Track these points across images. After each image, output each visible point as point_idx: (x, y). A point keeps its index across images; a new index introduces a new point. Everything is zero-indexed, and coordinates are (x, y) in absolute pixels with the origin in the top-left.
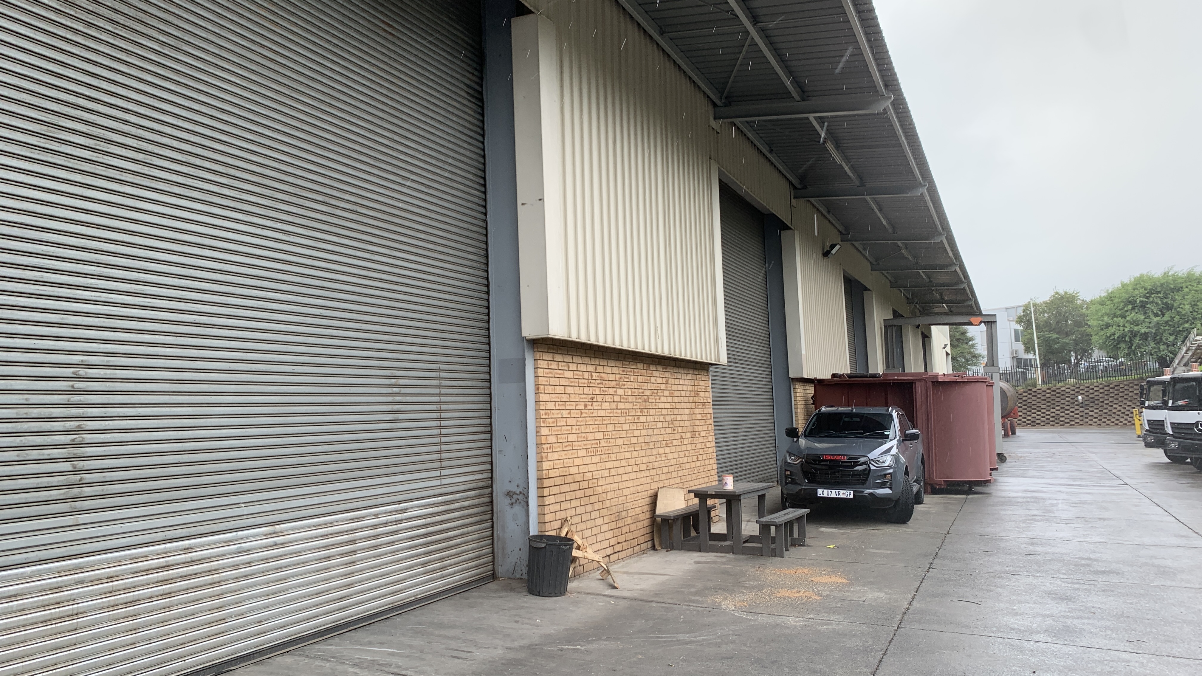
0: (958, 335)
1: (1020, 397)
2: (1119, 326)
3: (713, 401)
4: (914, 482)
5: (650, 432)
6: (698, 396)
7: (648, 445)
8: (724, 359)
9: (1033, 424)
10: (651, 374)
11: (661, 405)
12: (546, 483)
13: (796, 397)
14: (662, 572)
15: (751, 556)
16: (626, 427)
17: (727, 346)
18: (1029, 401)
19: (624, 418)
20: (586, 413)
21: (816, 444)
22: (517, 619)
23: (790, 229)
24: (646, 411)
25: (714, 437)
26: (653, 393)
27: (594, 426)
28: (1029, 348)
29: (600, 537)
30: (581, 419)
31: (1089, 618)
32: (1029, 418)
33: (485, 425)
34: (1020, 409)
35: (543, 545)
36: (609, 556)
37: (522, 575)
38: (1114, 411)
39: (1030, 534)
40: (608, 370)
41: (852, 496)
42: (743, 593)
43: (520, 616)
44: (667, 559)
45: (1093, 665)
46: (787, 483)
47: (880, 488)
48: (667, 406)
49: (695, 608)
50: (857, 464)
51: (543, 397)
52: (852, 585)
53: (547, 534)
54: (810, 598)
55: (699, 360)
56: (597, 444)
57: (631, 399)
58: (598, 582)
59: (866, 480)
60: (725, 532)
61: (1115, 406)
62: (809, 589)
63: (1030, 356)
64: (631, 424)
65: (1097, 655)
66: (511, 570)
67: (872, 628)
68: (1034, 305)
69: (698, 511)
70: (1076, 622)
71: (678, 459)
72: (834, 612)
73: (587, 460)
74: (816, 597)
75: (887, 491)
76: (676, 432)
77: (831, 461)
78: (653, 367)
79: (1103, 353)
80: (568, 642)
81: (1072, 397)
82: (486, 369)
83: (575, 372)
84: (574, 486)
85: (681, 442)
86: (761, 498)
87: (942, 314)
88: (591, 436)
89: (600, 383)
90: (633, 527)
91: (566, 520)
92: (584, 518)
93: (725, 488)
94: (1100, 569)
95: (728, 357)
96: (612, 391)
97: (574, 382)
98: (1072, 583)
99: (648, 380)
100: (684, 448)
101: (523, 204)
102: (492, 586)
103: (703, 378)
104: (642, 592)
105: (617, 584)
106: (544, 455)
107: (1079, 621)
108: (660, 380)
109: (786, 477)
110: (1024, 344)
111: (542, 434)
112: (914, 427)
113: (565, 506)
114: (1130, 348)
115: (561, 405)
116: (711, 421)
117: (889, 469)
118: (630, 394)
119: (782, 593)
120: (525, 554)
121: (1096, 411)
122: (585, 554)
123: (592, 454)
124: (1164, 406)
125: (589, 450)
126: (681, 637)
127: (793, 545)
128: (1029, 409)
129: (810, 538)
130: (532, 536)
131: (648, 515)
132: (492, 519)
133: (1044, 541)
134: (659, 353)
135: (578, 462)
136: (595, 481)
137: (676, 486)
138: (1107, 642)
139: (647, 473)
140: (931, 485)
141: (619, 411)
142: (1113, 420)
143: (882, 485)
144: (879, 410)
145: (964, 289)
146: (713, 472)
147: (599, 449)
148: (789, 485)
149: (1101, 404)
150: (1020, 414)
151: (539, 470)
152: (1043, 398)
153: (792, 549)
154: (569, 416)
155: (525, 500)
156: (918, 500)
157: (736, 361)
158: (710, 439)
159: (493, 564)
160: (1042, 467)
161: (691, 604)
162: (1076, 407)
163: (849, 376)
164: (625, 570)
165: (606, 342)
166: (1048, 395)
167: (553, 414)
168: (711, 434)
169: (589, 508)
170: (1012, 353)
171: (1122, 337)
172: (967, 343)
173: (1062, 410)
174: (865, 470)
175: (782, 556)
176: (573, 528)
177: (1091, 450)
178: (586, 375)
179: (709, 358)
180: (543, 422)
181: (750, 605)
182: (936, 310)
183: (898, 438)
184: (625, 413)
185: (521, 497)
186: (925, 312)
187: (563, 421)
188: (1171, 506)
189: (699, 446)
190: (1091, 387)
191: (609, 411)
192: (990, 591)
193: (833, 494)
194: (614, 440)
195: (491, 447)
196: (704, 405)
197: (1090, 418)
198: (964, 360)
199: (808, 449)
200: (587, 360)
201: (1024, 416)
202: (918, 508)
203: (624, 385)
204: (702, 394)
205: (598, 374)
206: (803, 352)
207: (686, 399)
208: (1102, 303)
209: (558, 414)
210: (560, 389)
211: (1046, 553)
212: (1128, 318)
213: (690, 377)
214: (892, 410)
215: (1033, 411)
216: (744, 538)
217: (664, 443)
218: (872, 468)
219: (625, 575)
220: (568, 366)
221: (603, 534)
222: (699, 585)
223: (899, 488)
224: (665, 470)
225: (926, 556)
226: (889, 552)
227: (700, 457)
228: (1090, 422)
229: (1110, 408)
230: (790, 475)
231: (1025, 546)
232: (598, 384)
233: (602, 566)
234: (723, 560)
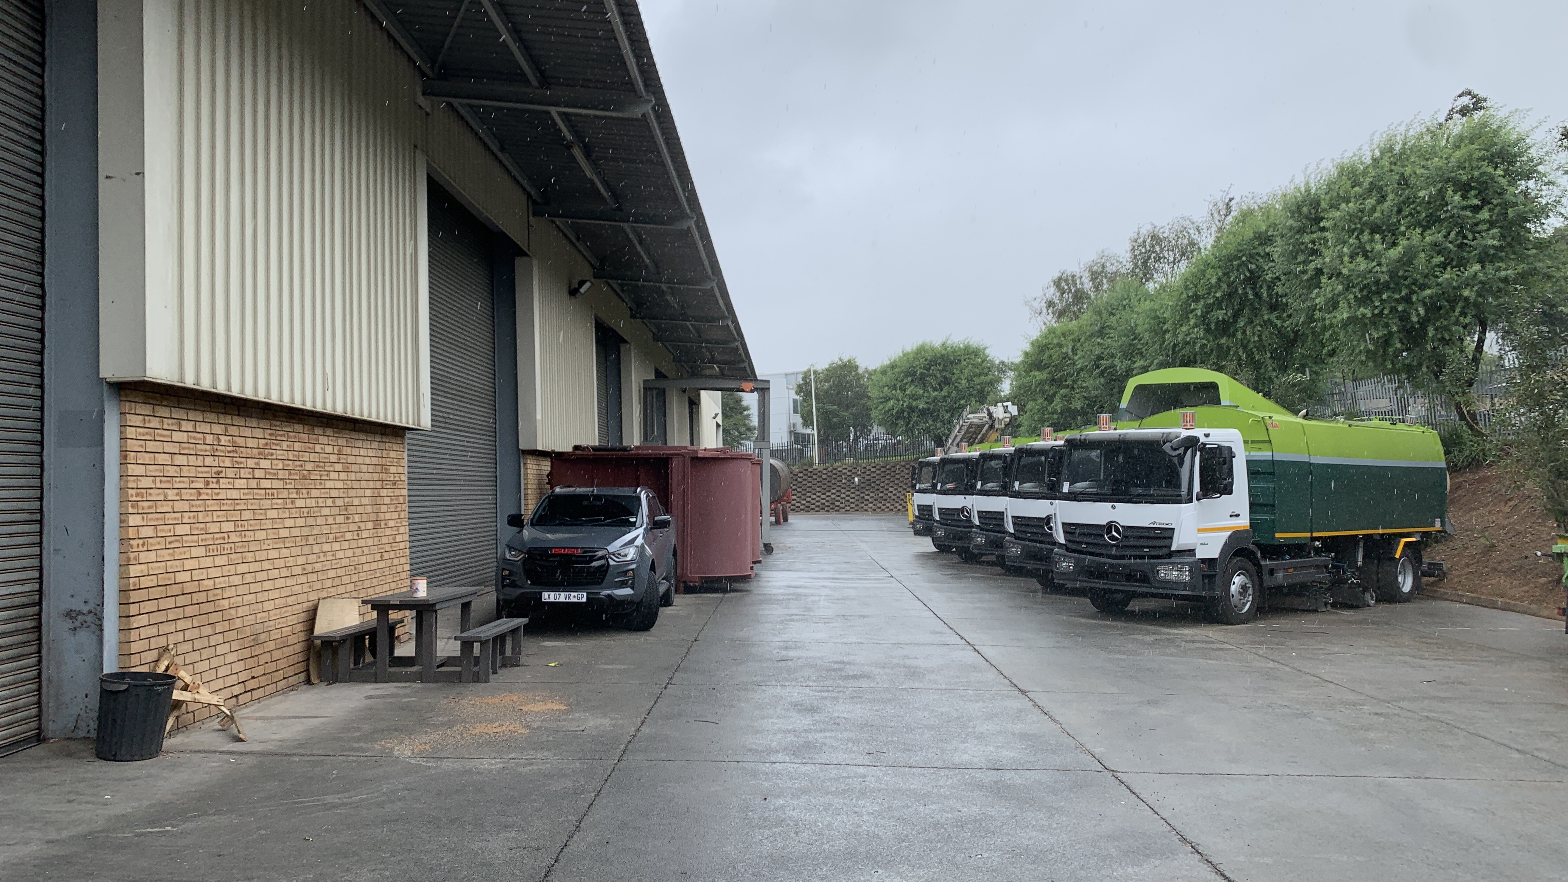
0: (731, 403)
1: (795, 478)
2: (898, 400)
3: (409, 478)
4: (663, 579)
5: (310, 521)
6: (387, 472)
7: (307, 540)
8: (426, 422)
9: (808, 510)
10: (317, 440)
11: (329, 484)
12: (134, 596)
13: (526, 474)
14: (315, 713)
15: (445, 684)
16: (272, 514)
17: (432, 404)
18: (805, 482)
19: (269, 502)
20: (207, 494)
21: (548, 535)
22: (72, 797)
23: (527, 255)
24: (305, 491)
25: (407, 528)
26: (318, 466)
27: (219, 513)
28: (807, 422)
29: (222, 672)
30: (198, 502)
31: (832, 731)
32: (804, 502)
33: (31, 512)
34: (794, 492)
35: (124, 687)
36: (236, 696)
37: (88, 732)
38: (890, 494)
39: (785, 637)
40: (247, 432)
41: (584, 600)
42: (426, 733)
43: (78, 793)
44: (325, 695)
45: (829, 784)
46: (503, 586)
47: (621, 587)
48: (339, 485)
49: (354, 758)
50: (592, 559)
51: (133, 469)
52: (568, 712)
53: (133, 670)
54: (515, 732)
55: (389, 421)
56: (224, 539)
57: (281, 474)
58: (216, 734)
59: (603, 580)
60: (414, 655)
61: (891, 489)
62: (515, 721)
63: (808, 431)
64: (280, 511)
65: (834, 772)
66: (71, 726)
67: (587, 763)
68: (815, 372)
69: (375, 628)
70: (818, 736)
71: (352, 559)
72: (542, 749)
73: (208, 562)
74: (523, 731)
75: (628, 591)
76: (350, 521)
77: (561, 555)
78: (318, 431)
79: (882, 430)
80: (153, 823)
81: (849, 478)
82: (37, 425)
83: (190, 434)
84: (182, 600)
85: (358, 535)
86: (466, 606)
87: (711, 377)
88: (213, 528)
89: (233, 451)
90: (277, 655)
91: (166, 649)
92: (198, 644)
93: (415, 595)
94: (851, 673)
95: (432, 420)
96: (251, 463)
97: (189, 448)
98: (821, 691)
99: (309, 448)
100: (362, 543)
101: (107, 177)
102: (37, 751)
103: (395, 447)
104: (280, 743)
105: (244, 734)
106: (132, 555)
107: (821, 735)
108: (329, 449)
109: (504, 578)
110: (802, 417)
111: (131, 524)
112: (667, 512)
113: (164, 629)
114: (907, 425)
115: (165, 482)
116: (405, 507)
117: (632, 564)
118: (280, 467)
119: (480, 729)
120: (94, 703)
121: (872, 495)
122: (197, 696)
123: (215, 553)
124: (933, 490)
125: (211, 547)
126: (329, 799)
127: (504, 666)
128: (804, 492)
129: (527, 655)
130: (110, 675)
131: (302, 636)
132: (39, 652)
133: (799, 644)
134: (329, 410)
135: (189, 564)
136: (219, 591)
137: (347, 595)
138: (847, 756)
139: (303, 579)
140: (685, 582)
141: (263, 491)
142: (888, 505)
143: (623, 585)
144: (626, 491)
145: (737, 349)
146: (404, 575)
147: (226, 546)
148: (506, 588)
149: (877, 487)
150: (794, 497)
151: (124, 577)
152: (819, 479)
153: (501, 672)
154: (178, 498)
155: (97, 622)
156: (666, 601)
157: (448, 426)
158: (402, 530)
159: (40, 720)
160: (810, 558)
161: (352, 753)
162: (852, 490)
163: (595, 449)
164: (258, 715)
165: (242, 391)
166: (824, 476)
167: (150, 494)
168: (404, 524)
169: (207, 630)
170: (790, 427)
171: (900, 415)
172: (741, 413)
173: (838, 494)
174: (603, 566)
175: (487, 681)
176: (179, 660)
177: (863, 538)
178: (210, 439)
179: (404, 420)
180: (133, 507)
181: (433, 748)
182: (708, 372)
183: (645, 526)
184: (270, 491)
185: (90, 618)
186: (695, 374)
187: (167, 505)
188: (931, 600)
189: (385, 540)
190: (868, 468)
191: (246, 491)
192: (732, 706)
193: (563, 597)
194: (252, 533)
195: (40, 544)
196: (395, 484)
197: (866, 503)
198: (737, 433)
199: (534, 540)
200: (212, 417)
201: (798, 500)
202: (664, 612)
203: (272, 454)
204: (393, 469)
205: (230, 438)
206: (539, 417)
207: (368, 476)
208: (884, 372)
209: (158, 494)
210: (162, 459)
211: (799, 658)
212: (907, 392)
213: (375, 445)
214: (641, 492)
215: (808, 494)
216: (438, 661)
217: (331, 536)
218: (612, 563)
219: (259, 722)
220: (180, 425)
221: (229, 666)
222: (367, 727)
223: (642, 587)
224: (332, 574)
225: (666, 669)
226: (623, 667)
227: (386, 556)
228: (865, 508)
229: (885, 492)
230: (509, 575)
231: (778, 650)
232: (229, 452)
233: (223, 712)
234: (408, 691)
